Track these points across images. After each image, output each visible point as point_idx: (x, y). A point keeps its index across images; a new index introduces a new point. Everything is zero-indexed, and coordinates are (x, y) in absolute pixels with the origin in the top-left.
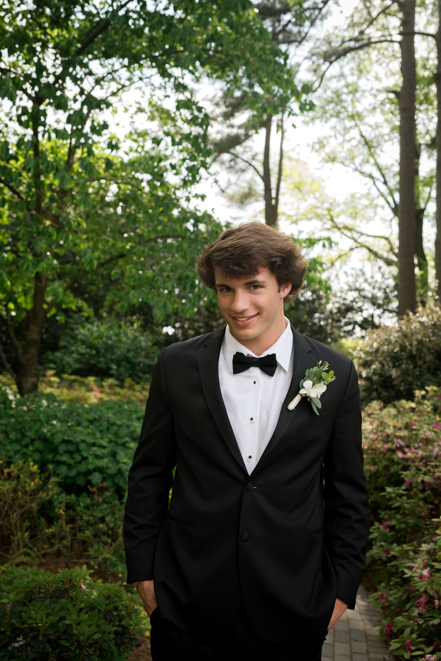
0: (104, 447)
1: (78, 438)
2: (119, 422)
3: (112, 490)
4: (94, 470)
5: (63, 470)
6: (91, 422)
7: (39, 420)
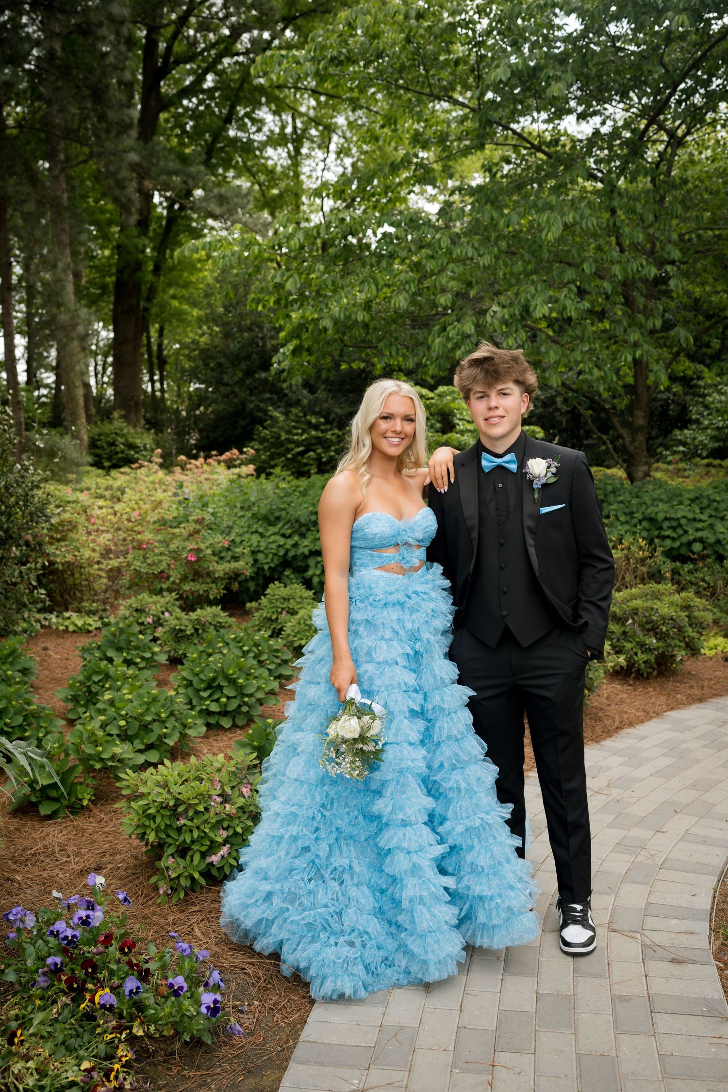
0: (704, 521)
1: (679, 515)
2: (718, 498)
3: (714, 557)
4: (695, 540)
5: (668, 543)
6: (693, 501)
7: (645, 503)
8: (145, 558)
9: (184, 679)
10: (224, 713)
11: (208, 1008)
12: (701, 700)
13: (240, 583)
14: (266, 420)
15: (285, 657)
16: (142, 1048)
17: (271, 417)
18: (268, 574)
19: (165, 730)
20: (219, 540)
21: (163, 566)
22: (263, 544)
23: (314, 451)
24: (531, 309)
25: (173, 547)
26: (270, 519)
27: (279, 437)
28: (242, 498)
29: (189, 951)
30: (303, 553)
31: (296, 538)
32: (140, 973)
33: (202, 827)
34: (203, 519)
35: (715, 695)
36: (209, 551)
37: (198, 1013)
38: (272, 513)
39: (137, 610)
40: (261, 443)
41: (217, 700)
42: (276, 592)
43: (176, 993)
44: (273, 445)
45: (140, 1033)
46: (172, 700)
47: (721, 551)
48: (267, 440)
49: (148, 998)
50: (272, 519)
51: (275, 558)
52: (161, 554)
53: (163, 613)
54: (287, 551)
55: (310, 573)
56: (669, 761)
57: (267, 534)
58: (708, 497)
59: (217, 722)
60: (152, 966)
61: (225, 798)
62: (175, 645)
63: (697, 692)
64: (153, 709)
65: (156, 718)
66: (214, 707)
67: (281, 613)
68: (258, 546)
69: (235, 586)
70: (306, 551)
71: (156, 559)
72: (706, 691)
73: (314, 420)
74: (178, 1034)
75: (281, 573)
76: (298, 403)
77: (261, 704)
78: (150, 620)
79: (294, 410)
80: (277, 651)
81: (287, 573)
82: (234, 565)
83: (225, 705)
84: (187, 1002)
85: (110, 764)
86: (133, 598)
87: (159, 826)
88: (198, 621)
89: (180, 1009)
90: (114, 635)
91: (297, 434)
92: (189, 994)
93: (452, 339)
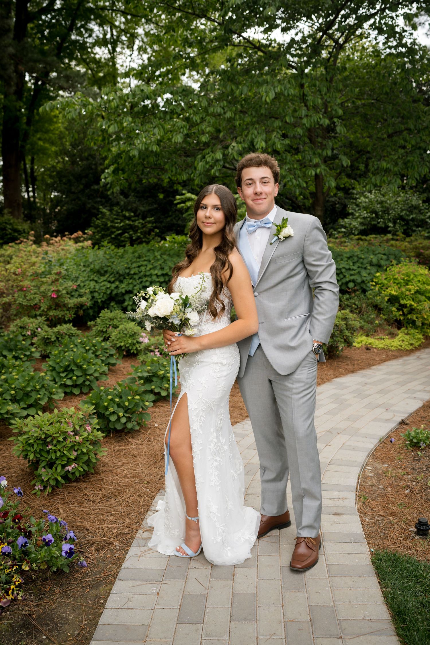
0: (355, 270)
1: (341, 266)
2: (363, 257)
3: (360, 291)
4: (350, 281)
6: (349, 258)
8: (25, 296)
9: (50, 366)
10: (75, 386)
11: (66, 553)
12: (353, 372)
13: (84, 311)
14: (98, 215)
15: (111, 353)
16: (28, 576)
17: (102, 213)
18: (101, 305)
19: (39, 396)
20: (70, 285)
21: (36, 301)
22: (97, 287)
23: (128, 233)
24: (255, 144)
25: (42, 289)
26: (101, 272)
27: (106, 224)
28: (84, 260)
29: (55, 520)
30: (121, 292)
31: (117, 283)
32: (25, 534)
33: (62, 450)
34: (60, 273)
35: (361, 369)
36: (64, 292)
37: (61, 555)
38: (102, 269)
39: (21, 327)
40: (96, 228)
41: (71, 378)
42: (106, 315)
43: (47, 544)
44: (103, 229)
45: (27, 568)
46: (43, 378)
47: (365, 287)
48: (99, 227)
49: (31, 547)
50: (102, 272)
51: (105, 295)
52: (35, 294)
53: (37, 329)
54: (112, 291)
55: (126, 304)
56: (334, 406)
57: (100, 281)
58: (357, 256)
59: (71, 391)
60: (33, 530)
61: (76, 433)
62: (45, 347)
63: (350, 367)
64: (31, 384)
65: (33, 389)
66: (69, 382)
67: (109, 327)
68: (94, 288)
69: (81, 312)
70: (123, 291)
71: (32, 296)
72: (356, 366)
73: (127, 214)
74: (49, 568)
75: (109, 304)
76: (118, 204)
77: (97, 380)
78: (29, 333)
79: (115, 208)
80: (106, 349)
81: (112, 304)
82: (80, 300)
83: (76, 381)
84: (54, 549)
85: (5, 416)
86: (18, 320)
87: (36, 450)
88: (59, 332)
89: (50, 553)
90: (7, 342)
91: (117, 223)
92: (55, 545)
93: (209, 162)
